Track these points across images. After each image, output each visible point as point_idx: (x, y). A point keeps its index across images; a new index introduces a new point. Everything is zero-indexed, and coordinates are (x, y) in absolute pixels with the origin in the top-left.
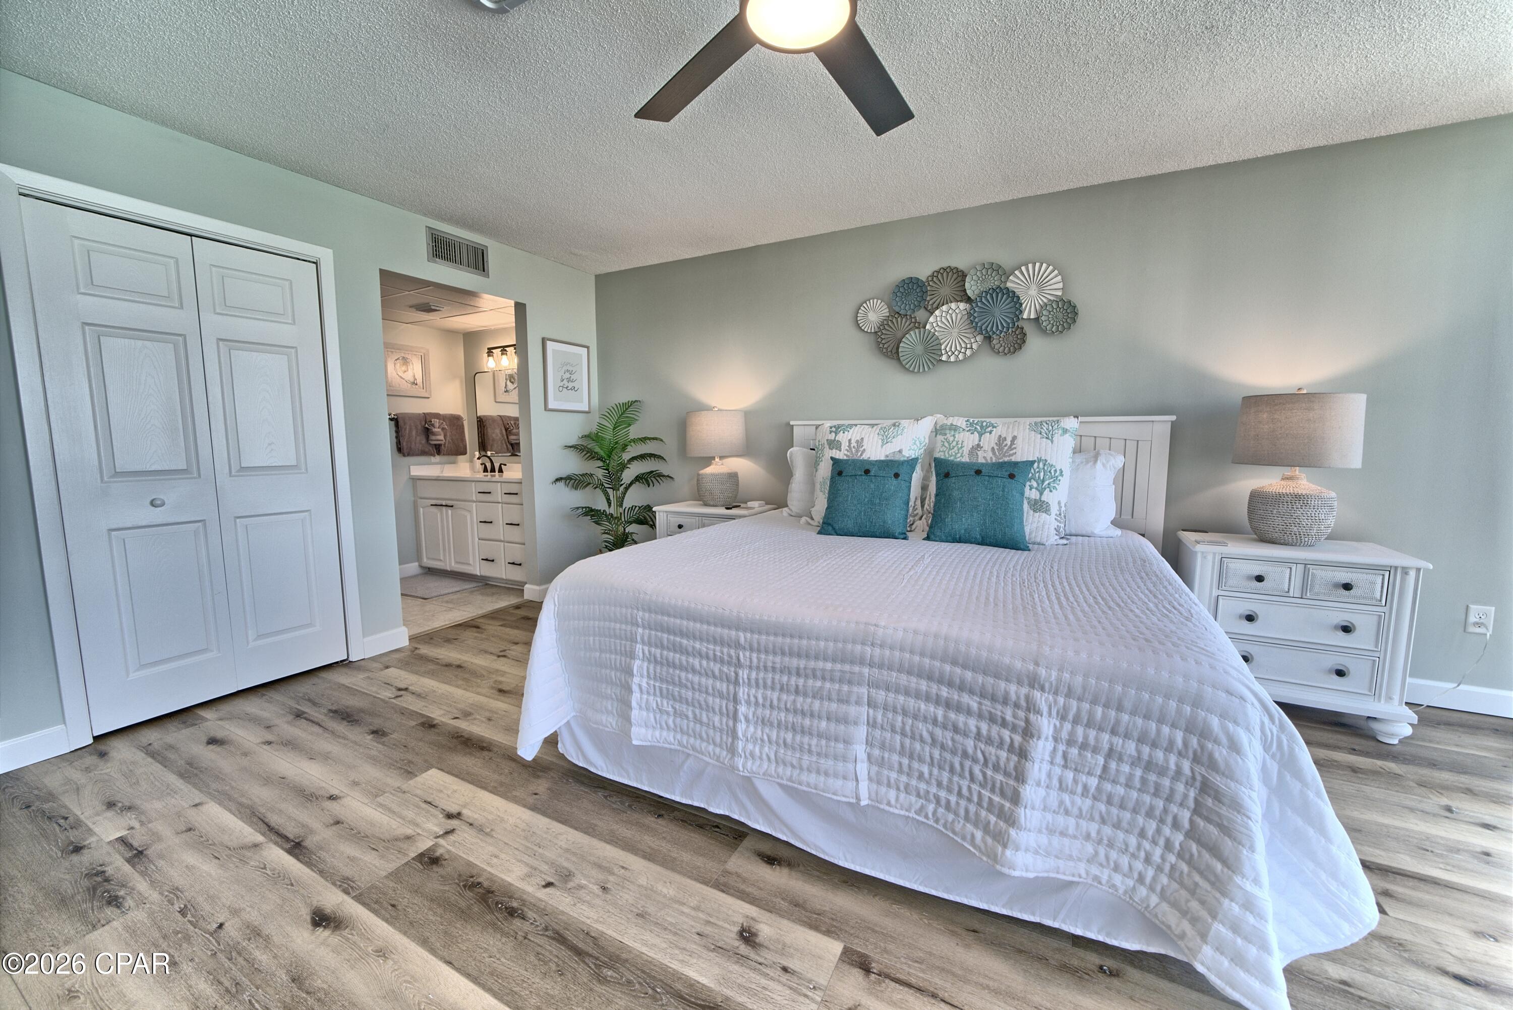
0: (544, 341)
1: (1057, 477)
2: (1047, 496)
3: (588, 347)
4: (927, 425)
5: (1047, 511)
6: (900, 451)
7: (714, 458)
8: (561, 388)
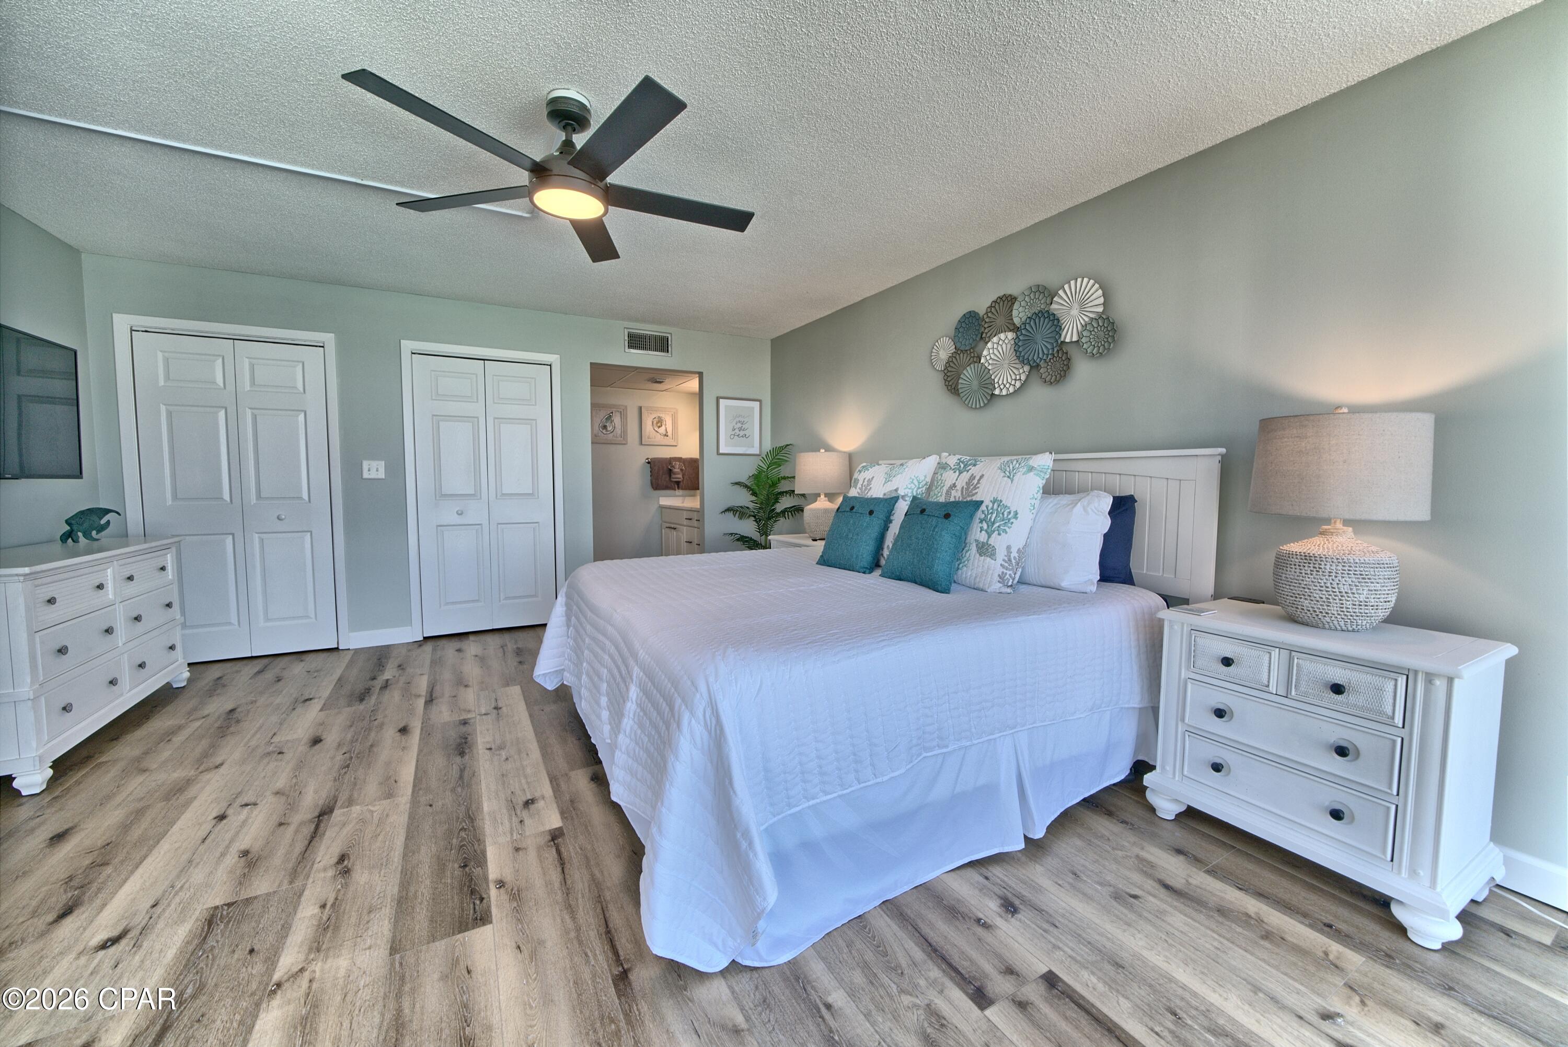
0: (718, 399)
1: (1009, 520)
2: (995, 540)
3: (760, 401)
4: (931, 462)
5: (992, 555)
6: (896, 490)
7: (819, 495)
8: (732, 437)
